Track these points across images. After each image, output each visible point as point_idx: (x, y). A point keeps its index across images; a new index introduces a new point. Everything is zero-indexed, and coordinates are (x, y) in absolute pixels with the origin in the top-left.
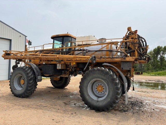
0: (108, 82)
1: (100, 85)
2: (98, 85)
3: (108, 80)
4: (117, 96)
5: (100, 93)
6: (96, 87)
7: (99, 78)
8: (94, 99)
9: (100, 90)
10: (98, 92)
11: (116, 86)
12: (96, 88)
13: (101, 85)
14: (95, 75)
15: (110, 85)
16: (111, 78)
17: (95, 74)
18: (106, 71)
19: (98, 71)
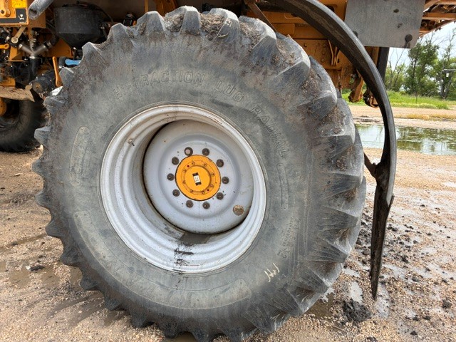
0: (267, 131)
1: (198, 151)
2: (181, 156)
3: (268, 115)
4: (337, 243)
5: (198, 208)
6: (171, 169)
7: (193, 97)
8: (152, 259)
9: (201, 188)
10: (182, 200)
11: (336, 166)
12: (171, 177)
13: (206, 152)
14: (158, 75)
15: (284, 162)
16: (301, 100)
17: (157, 67)
18: (255, 37)
19: (180, 41)
